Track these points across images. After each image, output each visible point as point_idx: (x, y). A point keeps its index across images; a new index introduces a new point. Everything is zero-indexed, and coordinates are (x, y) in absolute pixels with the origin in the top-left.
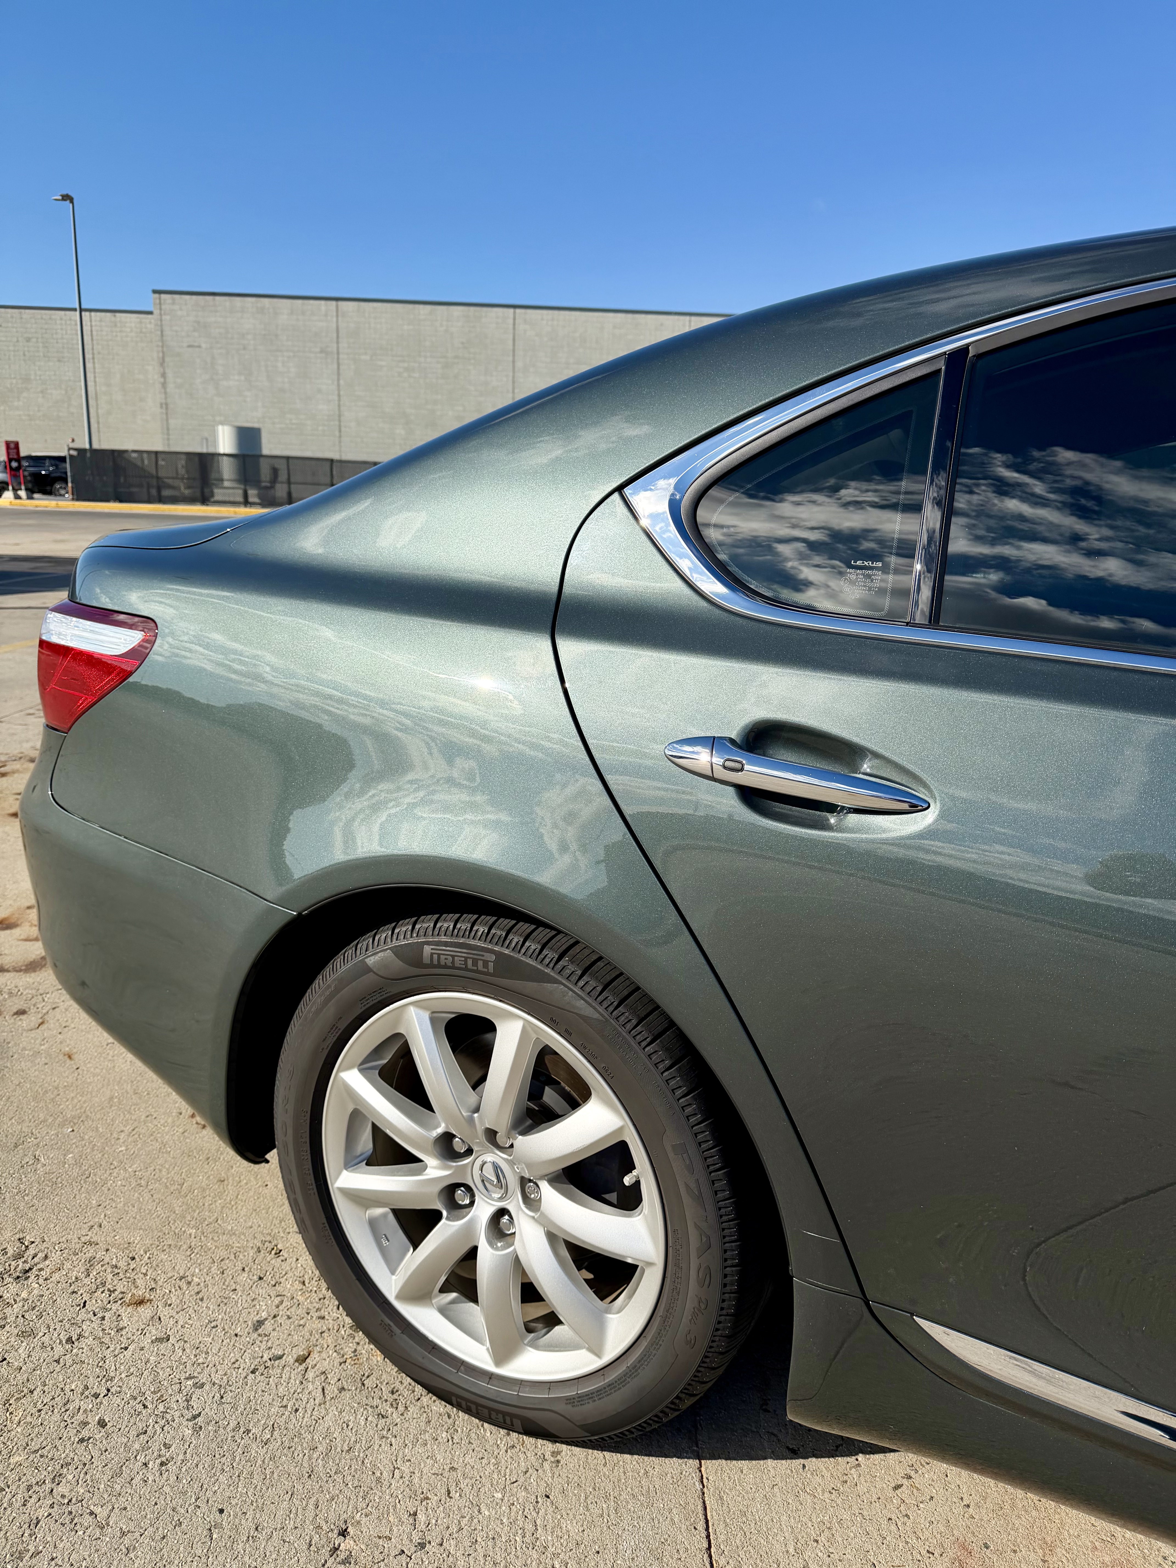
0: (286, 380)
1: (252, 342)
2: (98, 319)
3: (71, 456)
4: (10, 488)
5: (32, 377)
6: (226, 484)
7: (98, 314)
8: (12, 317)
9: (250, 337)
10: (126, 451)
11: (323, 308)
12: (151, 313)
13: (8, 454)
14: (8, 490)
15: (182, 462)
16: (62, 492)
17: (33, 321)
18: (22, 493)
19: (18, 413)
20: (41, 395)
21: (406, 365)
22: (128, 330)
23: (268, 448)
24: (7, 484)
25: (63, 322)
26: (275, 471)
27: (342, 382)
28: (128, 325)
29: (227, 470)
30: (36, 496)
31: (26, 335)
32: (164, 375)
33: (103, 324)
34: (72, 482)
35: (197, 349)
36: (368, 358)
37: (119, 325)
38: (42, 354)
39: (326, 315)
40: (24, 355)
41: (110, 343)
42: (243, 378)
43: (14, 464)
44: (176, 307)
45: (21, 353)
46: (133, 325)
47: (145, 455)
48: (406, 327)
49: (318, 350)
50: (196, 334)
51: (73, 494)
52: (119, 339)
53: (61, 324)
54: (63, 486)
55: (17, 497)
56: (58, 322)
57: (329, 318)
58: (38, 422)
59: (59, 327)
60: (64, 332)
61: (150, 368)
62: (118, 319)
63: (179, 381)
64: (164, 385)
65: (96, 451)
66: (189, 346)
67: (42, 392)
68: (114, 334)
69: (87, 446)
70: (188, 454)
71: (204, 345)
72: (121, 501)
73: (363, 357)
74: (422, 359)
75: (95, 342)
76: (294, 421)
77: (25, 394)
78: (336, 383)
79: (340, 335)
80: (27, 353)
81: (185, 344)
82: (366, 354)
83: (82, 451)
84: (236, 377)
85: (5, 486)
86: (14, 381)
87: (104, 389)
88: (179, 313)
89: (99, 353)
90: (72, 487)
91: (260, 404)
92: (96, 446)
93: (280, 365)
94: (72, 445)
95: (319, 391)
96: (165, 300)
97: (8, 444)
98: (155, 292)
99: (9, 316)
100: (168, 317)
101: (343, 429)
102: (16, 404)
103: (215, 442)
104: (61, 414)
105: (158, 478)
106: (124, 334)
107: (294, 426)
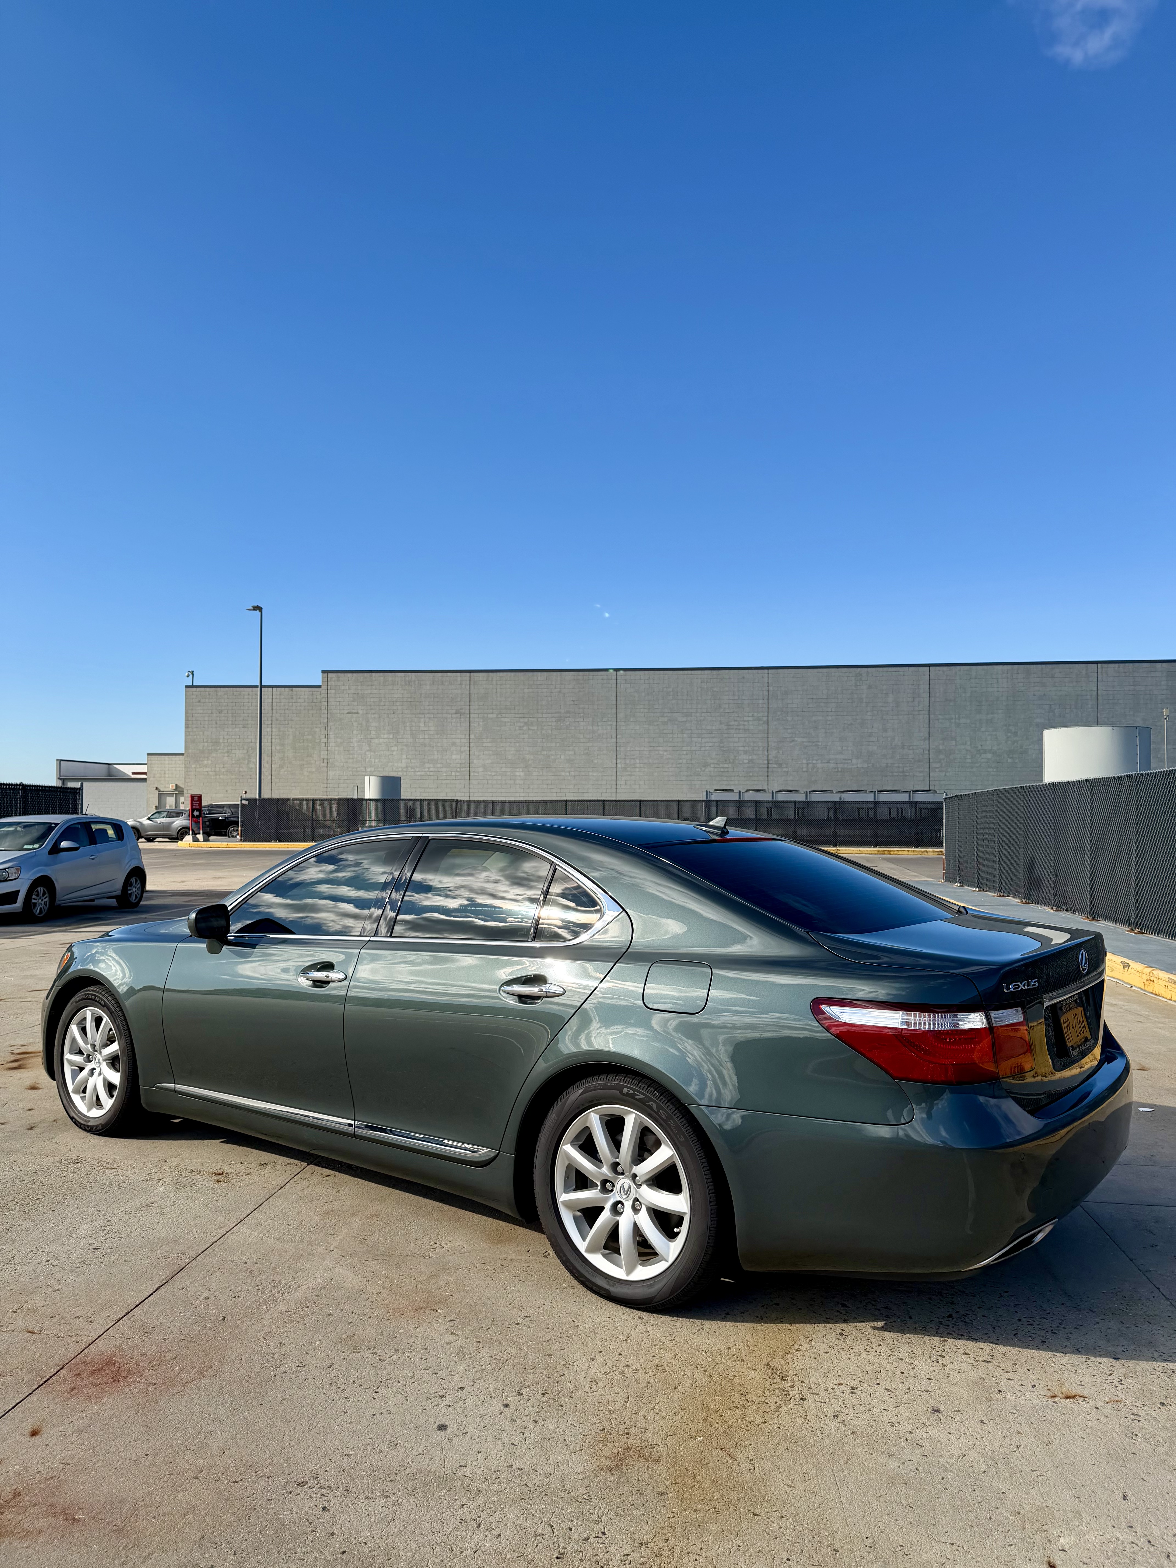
0: (427, 737)
1: (400, 708)
2: (278, 693)
3: (243, 805)
4: (191, 832)
5: (221, 741)
6: (370, 818)
7: (279, 689)
8: (209, 695)
9: (398, 704)
10: (289, 799)
11: (459, 679)
12: (320, 687)
13: (192, 805)
14: (189, 834)
15: (335, 807)
16: (235, 834)
17: (226, 696)
18: (200, 837)
19: (207, 769)
20: (226, 755)
21: (526, 720)
22: (303, 701)
23: (406, 793)
24: (188, 828)
25: (250, 697)
26: (410, 812)
27: (472, 736)
28: (302, 697)
29: (371, 813)
30: (211, 838)
31: (219, 708)
32: (326, 736)
33: (283, 697)
34: (242, 827)
35: (355, 715)
36: (495, 716)
37: (294, 697)
38: (230, 722)
39: (461, 684)
40: (216, 723)
41: (287, 712)
42: (391, 736)
43: (196, 813)
44: (340, 683)
45: (214, 722)
46: (306, 697)
47: (305, 802)
48: (526, 691)
49: (454, 711)
50: (355, 703)
51: (241, 836)
52: (294, 708)
53: (248, 698)
54: (236, 828)
55: (196, 840)
56: (246, 697)
57: (463, 686)
58: (221, 777)
59: (247, 700)
60: (250, 704)
61: (318, 730)
62: (295, 693)
63: (339, 740)
64: (326, 744)
65: (264, 799)
66: (348, 713)
67: (228, 752)
68: (291, 704)
69: (257, 797)
70: (340, 800)
71: (361, 712)
72: (280, 841)
73: (491, 716)
74: (540, 715)
75: (274, 711)
76: (431, 769)
77: (214, 755)
78: (467, 737)
79: (472, 699)
80: (218, 722)
81: (346, 712)
82: (493, 713)
83: (251, 801)
84: (386, 736)
85: (187, 830)
86: (206, 744)
87: (278, 748)
88: (343, 688)
89: (277, 720)
90: (241, 830)
91: (404, 757)
92: (266, 795)
93: (422, 724)
94: (244, 796)
95: (454, 744)
96: (332, 678)
97: (192, 797)
98: (323, 672)
99: (207, 693)
100: (333, 691)
101: (472, 774)
102: (205, 762)
103: (363, 790)
104: (241, 769)
105: (313, 820)
106: (299, 704)
107: (431, 773)
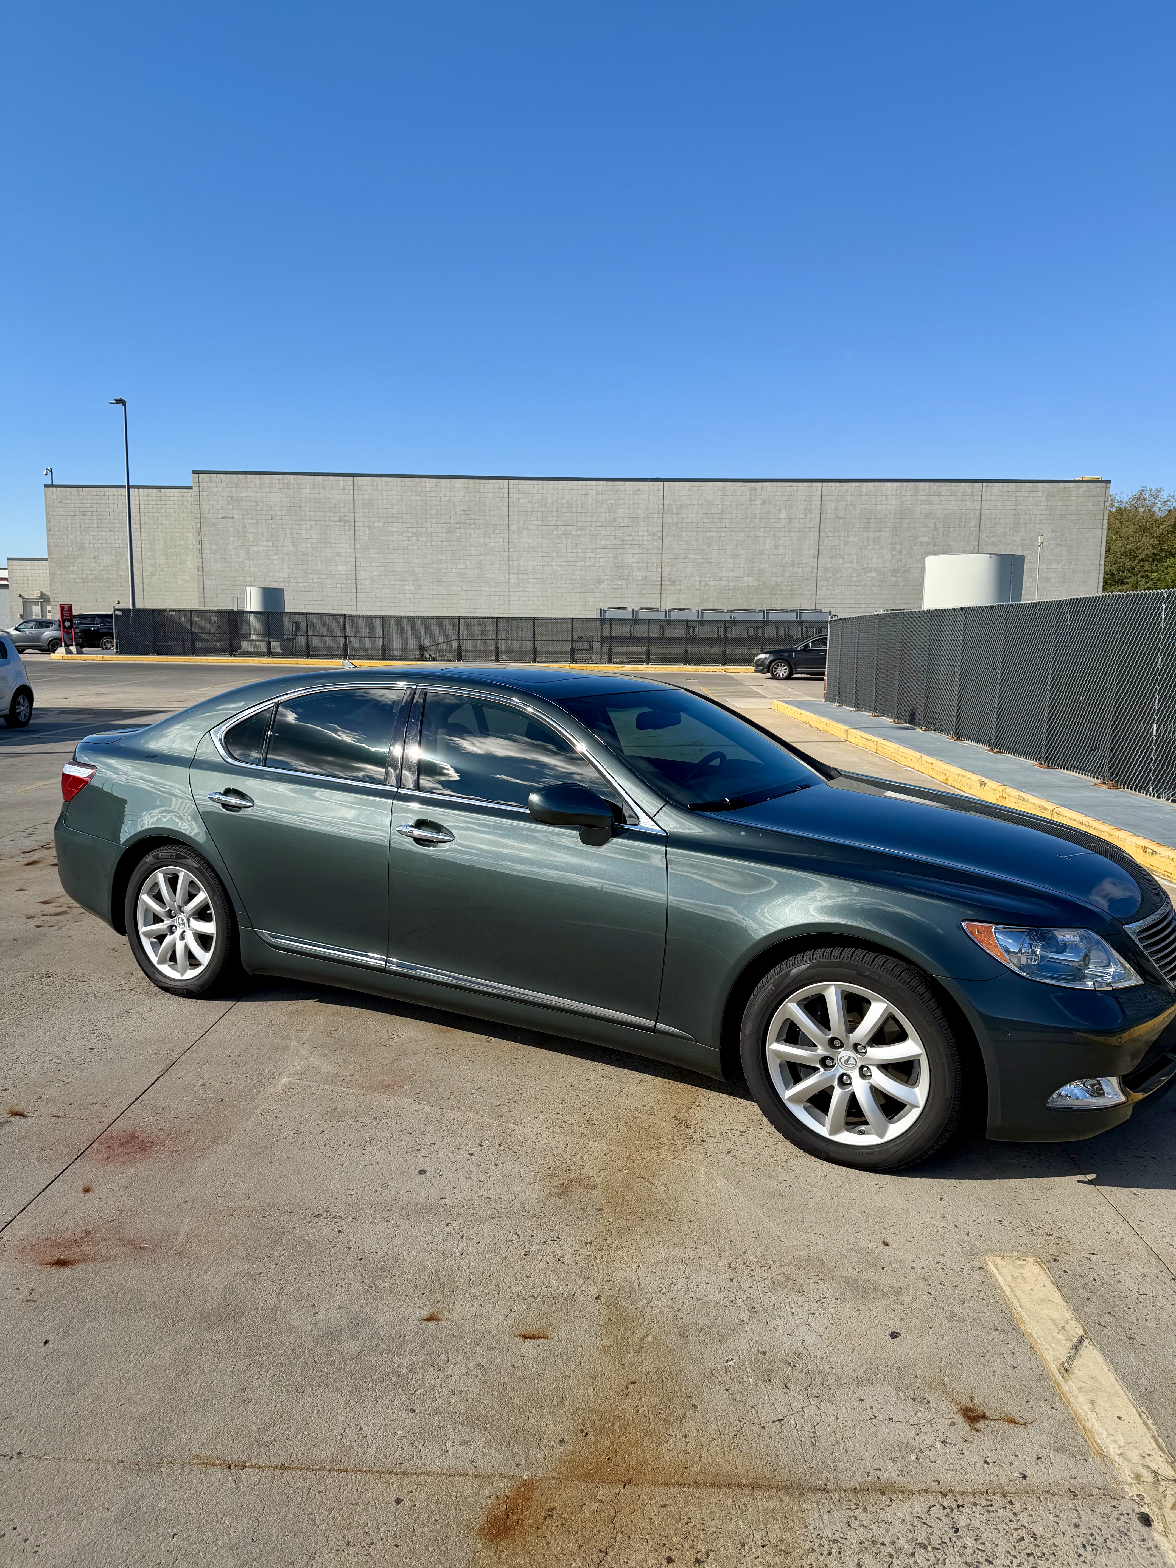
0: (309, 545)
1: (279, 513)
2: (146, 494)
3: (117, 616)
4: (63, 644)
5: (87, 545)
6: (253, 637)
7: (146, 490)
8: (71, 495)
9: (276, 509)
10: (164, 610)
11: (341, 483)
12: (190, 488)
13: (62, 615)
14: (61, 646)
15: (214, 619)
16: (109, 645)
17: (89, 497)
18: (73, 649)
19: (74, 576)
20: (93, 560)
21: (414, 530)
22: (172, 503)
23: (291, 605)
24: (60, 640)
25: (116, 497)
26: (297, 625)
27: (358, 546)
28: (171, 499)
29: (254, 625)
30: (84, 649)
31: (83, 510)
32: (201, 542)
33: (150, 498)
34: (116, 639)
35: (230, 520)
36: (381, 525)
37: (163, 498)
38: (96, 525)
39: (344, 489)
40: (80, 527)
41: (156, 514)
42: (271, 544)
43: (67, 624)
44: (214, 485)
45: (78, 525)
46: (176, 499)
47: (182, 614)
48: (413, 498)
49: (338, 519)
50: (230, 507)
51: (117, 649)
52: (163, 510)
53: (113, 499)
54: (110, 640)
55: (69, 652)
56: (111, 498)
57: (347, 491)
58: (89, 584)
59: (112, 502)
60: (116, 506)
61: (190, 535)
62: (163, 494)
63: (214, 547)
64: (201, 551)
65: (139, 610)
66: (223, 518)
67: (94, 558)
68: (159, 507)
69: (131, 607)
70: (220, 612)
71: (236, 517)
72: (158, 654)
73: (377, 524)
74: (429, 525)
75: (142, 514)
76: (315, 581)
77: (80, 560)
78: (353, 547)
79: (356, 506)
80: (82, 525)
81: (220, 516)
82: (379, 522)
83: (125, 612)
84: (265, 543)
85: (59, 642)
86: (71, 549)
87: (149, 554)
88: (216, 490)
89: (146, 523)
90: (117, 643)
91: (286, 566)
92: (139, 606)
93: (303, 532)
94: (117, 607)
95: (338, 554)
96: (203, 479)
97: (62, 607)
98: (194, 472)
99: (69, 493)
100: (206, 493)
101: (359, 587)
102: (71, 568)
103: (244, 602)
104: (110, 576)
105: (192, 633)
106: (168, 506)
107: (316, 585)
